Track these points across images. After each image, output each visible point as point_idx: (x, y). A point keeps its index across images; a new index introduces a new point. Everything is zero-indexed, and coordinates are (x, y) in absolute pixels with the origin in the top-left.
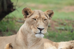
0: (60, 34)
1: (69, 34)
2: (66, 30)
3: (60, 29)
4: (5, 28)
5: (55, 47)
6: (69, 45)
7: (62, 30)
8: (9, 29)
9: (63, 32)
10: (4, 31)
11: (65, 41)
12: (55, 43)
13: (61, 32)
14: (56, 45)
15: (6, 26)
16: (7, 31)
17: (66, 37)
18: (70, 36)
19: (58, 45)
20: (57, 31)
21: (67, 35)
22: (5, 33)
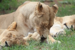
0: (64, 8)
1: (73, 8)
2: (70, 3)
3: (63, 3)
4: (8, 6)
5: (59, 22)
6: (73, 19)
7: (66, 4)
8: (11, 7)
9: (66, 6)
10: (7, 9)
11: (69, 15)
12: (59, 18)
13: (64, 6)
14: (60, 20)
15: (9, 5)
16: (10, 9)
17: (70, 11)
18: (74, 10)
19: (62, 20)
20: (61, 6)
21: (71, 9)
22: (8, 11)
